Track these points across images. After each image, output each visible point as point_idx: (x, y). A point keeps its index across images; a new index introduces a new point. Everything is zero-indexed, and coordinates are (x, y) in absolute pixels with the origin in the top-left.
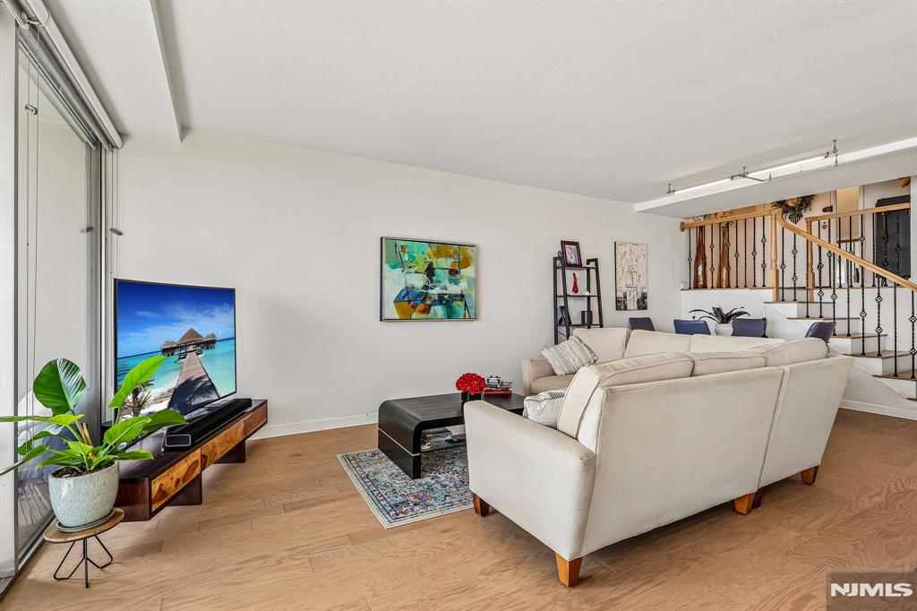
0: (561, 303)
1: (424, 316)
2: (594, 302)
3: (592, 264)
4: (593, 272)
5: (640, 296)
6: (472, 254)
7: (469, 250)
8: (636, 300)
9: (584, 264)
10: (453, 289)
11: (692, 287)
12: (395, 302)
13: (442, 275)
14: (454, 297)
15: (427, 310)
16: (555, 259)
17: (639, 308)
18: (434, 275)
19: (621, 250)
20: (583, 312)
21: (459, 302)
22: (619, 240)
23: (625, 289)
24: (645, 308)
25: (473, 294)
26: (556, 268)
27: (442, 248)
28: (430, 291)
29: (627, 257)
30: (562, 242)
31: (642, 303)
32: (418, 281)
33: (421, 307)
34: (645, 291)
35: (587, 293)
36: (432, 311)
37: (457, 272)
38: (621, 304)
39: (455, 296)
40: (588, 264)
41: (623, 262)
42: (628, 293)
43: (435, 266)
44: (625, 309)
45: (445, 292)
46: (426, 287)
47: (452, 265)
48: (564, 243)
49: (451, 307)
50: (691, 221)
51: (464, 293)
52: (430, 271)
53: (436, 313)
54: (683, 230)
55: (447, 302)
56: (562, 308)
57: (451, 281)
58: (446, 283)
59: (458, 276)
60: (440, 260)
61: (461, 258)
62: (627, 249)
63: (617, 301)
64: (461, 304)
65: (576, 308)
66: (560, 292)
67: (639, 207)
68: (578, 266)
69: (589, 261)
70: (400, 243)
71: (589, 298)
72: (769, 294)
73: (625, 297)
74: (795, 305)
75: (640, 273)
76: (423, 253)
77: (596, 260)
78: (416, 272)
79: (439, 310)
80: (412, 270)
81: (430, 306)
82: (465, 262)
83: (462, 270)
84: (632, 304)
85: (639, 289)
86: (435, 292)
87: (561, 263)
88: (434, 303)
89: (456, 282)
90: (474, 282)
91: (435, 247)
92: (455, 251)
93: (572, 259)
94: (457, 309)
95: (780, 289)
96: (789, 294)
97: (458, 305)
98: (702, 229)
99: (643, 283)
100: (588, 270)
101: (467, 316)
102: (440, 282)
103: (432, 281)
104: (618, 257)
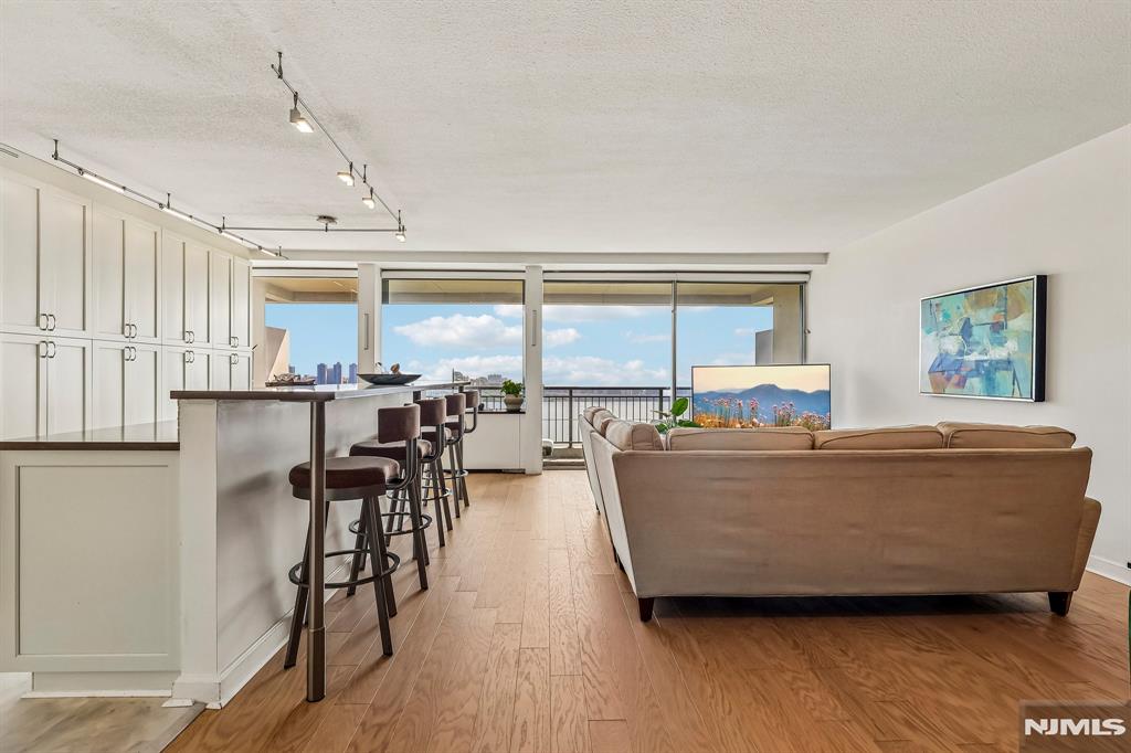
1: (958, 391)
6: (1026, 293)
7: (1024, 288)
10: (998, 353)
12: (930, 372)
13: (981, 333)
14: (998, 365)
15: (961, 383)
18: (970, 335)
21: (1005, 372)
25: (1027, 360)
27: (982, 295)
28: (966, 358)
32: (952, 345)
33: (955, 379)
36: (967, 384)
37: (1003, 327)
39: (998, 362)
43: (972, 322)
45: (986, 358)
46: (961, 353)
47: (994, 317)
49: (993, 380)
51: (1012, 358)
52: (966, 330)
53: (973, 387)
55: (987, 371)
57: (993, 342)
58: (987, 345)
59: (1003, 333)
60: (979, 312)
61: (1009, 302)
64: (1008, 375)
70: (934, 302)
76: (958, 307)
78: (951, 335)
79: (977, 384)
80: (947, 332)
81: (965, 379)
82: (1017, 309)
83: (1010, 324)
86: (974, 357)
88: (971, 373)
89: (1001, 344)
90: (1032, 338)
91: (975, 296)
92: (1002, 295)
94: (1001, 383)
97: (1003, 379)
101: (1017, 393)
102: (978, 343)
103: (968, 344)
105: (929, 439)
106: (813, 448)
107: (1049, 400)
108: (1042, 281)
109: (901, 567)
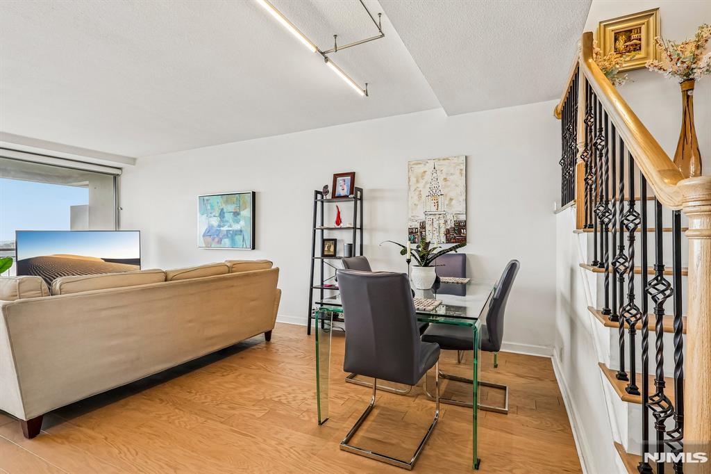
4: (359, 203)
5: (450, 225)
6: (248, 199)
7: (246, 196)
8: (443, 230)
10: (236, 227)
12: (204, 236)
13: (228, 216)
14: (236, 233)
15: (220, 242)
17: (448, 241)
18: (224, 217)
21: (239, 236)
23: (422, 217)
24: (462, 241)
25: (248, 230)
26: (316, 202)
27: (229, 198)
28: (222, 229)
29: (428, 177)
31: (457, 234)
33: (216, 240)
34: (463, 218)
36: (222, 242)
37: (238, 214)
38: (415, 237)
39: (236, 231)
40: (356, 194)
41: (421, 185)
42: (429, 222)
43: (225, 210)
45: (230, 229)
47: (234, 209)
49: (234, 240)
51: (243, 229)
52: (222, 214)
53: (225, 244)
54: (559, 115)
55: (232, 236)
57: (234, 221)
58: (231, 222)
59: (239, 217)
60: (228, 206)
61: (241, 202)
63: (409, 232)
64: (241, 237)
68: (348, 197)
70: (206, 198)
71: (355, 230)
73: (423, 227)
75: (452, 194)
76: (218, 203)
78: (214, 216)
79: (227, 242)
80: (212, 215)
82: (244, 206)
83: (241, 213)
84: (434, 235)
85: (449, 217)
86: (225, 228)
87: (321, 196)
89: (238, 222)
90: (250, 220)
91: (226, 198)
92: (237, 199)
93: (342, 191)
94: (238, 241)
97: (239, 238)
99: (458, 207)
100: (355, 201)
101: (245, 246)
102: (227, 221)
104: (413, 180)
105: (222, 269)
106: (166, 280)
107: (258, 249)
108: (254, 194)
109: (211, 338)
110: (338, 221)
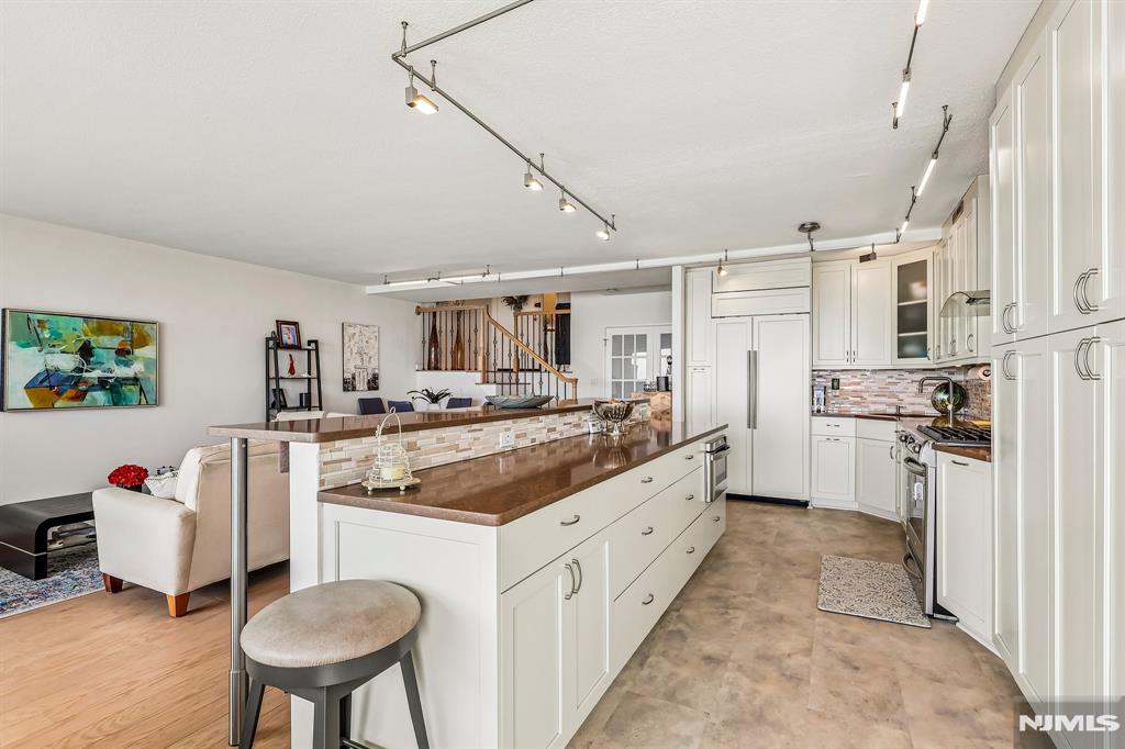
0: (273, 385)
1: (76, 404)
2: (314, 383)
3: (313, 345)
4: (313, 354)
5: (370, 377)
6: (150, 331)
7: (147, 327)
8: (366, 381)
9: (304, 344)
10: (121, 372)
11: (426, 367)
12: (26, 387)
13: (105, 356)
14: (123, 381)
15: (81, 396)
16: (268, 340)
17: (369, 389)
18: (92, 356)
19: (349, 331)
20: (301, 395)
21: (132, 387)
22: (347, 320)
23: (353, 370)
24: (377, 389)
25: (153, 377)
26: (268, 348)
27: (105, 325)
28: (85, 375)
29: (357, 338)
30: (277, 321)
31: (373, 384)
32: (66, 362)
33: (70, 393)
34: (377, 371)
35: (306, 375)
36: (88, 397)
37: (128, 353)
38: (349, 385)
39: (124, 379)
40: (309, 345)
41: (353, 344)
42: (357, 374)
43: (93, 345)
44: (354, 389)
45: (110, 375)
46: (79, 370)
47: (120, 344)
48: (279, 323)
49: (118, 393)
50: (427, 306)
51: (139, 376)
52: (86, 351)
53: (94, 400)
54: (419, 314)
55: (112, 386)
56: (274, 390)
57: (118, 363)
58: (112, 366)
59: (130, 357)
60: (101, 338)
61: (135, 335)
62: (357, 330)
63: (345, 382)
64: (135, 389)
65: (293, 391)
66: (272, 374)
67: (370, 289)
68: (298, 347)
69: (309, 343)
70: (36, 317)
71: (309, 380)
72: (478, 376)
73: (354, 378)
74: (494, 386)
75: (371, 354)
76: (75, 330)
77: (316, 342)
78: (63, 352)
79: (100, 396)
80: (55, 349)
81: (85, 393)
82: (143, 341)
83: (137, 352)
84: (361, 384)
85: (370, 371)
86: (96, 374)
87: (275, 343)
88: (92, 388)
89: (127, 364)
90: (157, 364)
91: (94, 324)
92: (126, 329)
93: (288, 338)
94: (129, 394)
95: (486, 371)
96: (491, 375)
97: (131, 392)
98: (435, 314)
99: (374, 364)
100: (309, 351)
101: (144, 401)
102: (102, 363)
103: (88, 362)
104: (346, 338)
110: (292, 370)
